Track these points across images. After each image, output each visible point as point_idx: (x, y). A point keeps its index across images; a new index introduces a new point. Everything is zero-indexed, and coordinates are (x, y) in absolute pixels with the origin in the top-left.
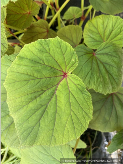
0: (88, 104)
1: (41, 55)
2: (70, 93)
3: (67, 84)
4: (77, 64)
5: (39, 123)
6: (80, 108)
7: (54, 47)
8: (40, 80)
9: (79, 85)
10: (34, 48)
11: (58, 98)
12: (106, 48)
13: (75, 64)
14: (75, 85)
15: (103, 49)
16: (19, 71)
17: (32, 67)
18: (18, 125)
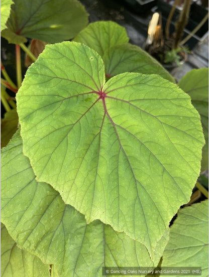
0: (165, 88)
1: (49, 89)
2: (132, 103)
3: (116, 100)
4: (102, 60)
5: (138, 184)
6: (161, 102)
7: (53, 62)
8: (80, 124)
9: (129, 81)
10: (32, 87)
11: (124, 126)
12: (112, 56)
13: (99, 62)
14: (126, 86)
15: (111, 61)
16: (41, 136)
17: (52, 114)
18: (115, 220)
